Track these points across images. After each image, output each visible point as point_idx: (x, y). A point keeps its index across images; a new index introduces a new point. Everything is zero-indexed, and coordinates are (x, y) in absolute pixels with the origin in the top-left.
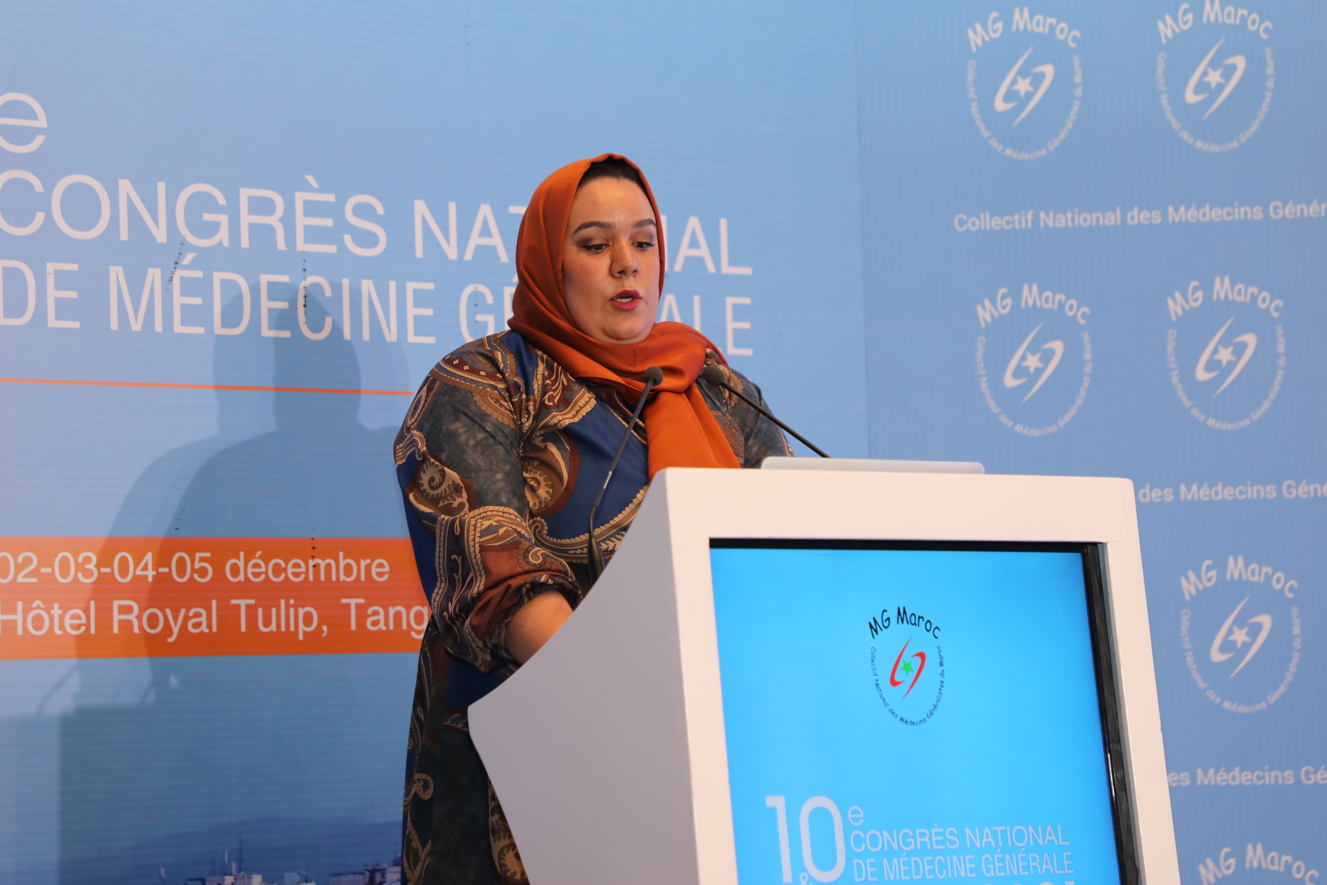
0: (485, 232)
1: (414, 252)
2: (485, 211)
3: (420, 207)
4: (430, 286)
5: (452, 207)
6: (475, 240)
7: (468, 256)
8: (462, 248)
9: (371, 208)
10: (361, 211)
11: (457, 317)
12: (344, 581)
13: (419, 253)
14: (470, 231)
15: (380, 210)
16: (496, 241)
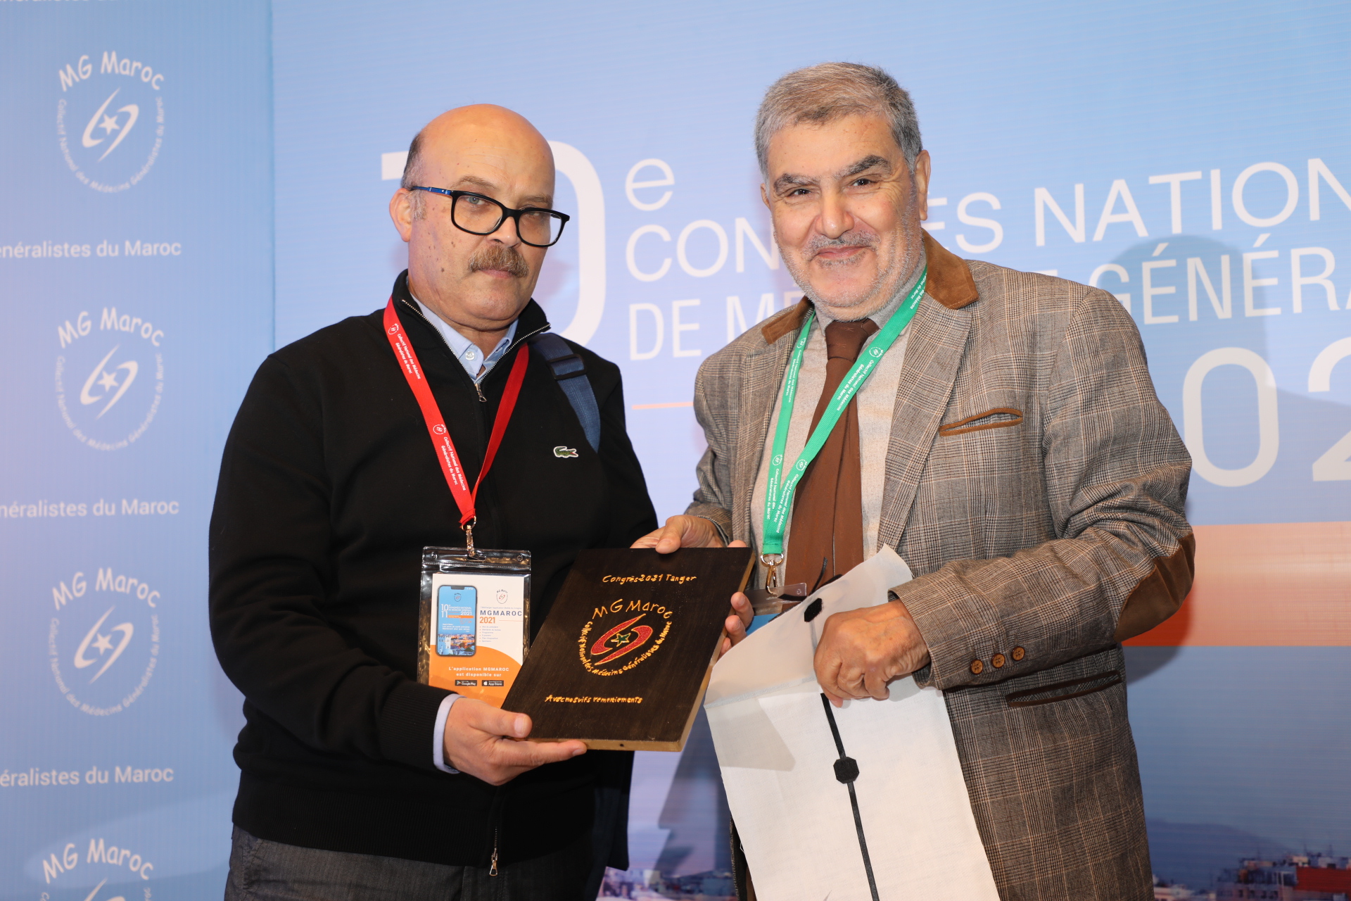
0: (1119, 209)
1: (1034, 242)
2: (1120, 186)
3: (1042, 196)
6: (1107, 218)
7: (1099, 236)
8: (1090, 230)
9: (985, 204)
10: (978, 209)
13: (1040, 240)
14: (1100, 210)
15: (996, 204)
16: (1133, 215)
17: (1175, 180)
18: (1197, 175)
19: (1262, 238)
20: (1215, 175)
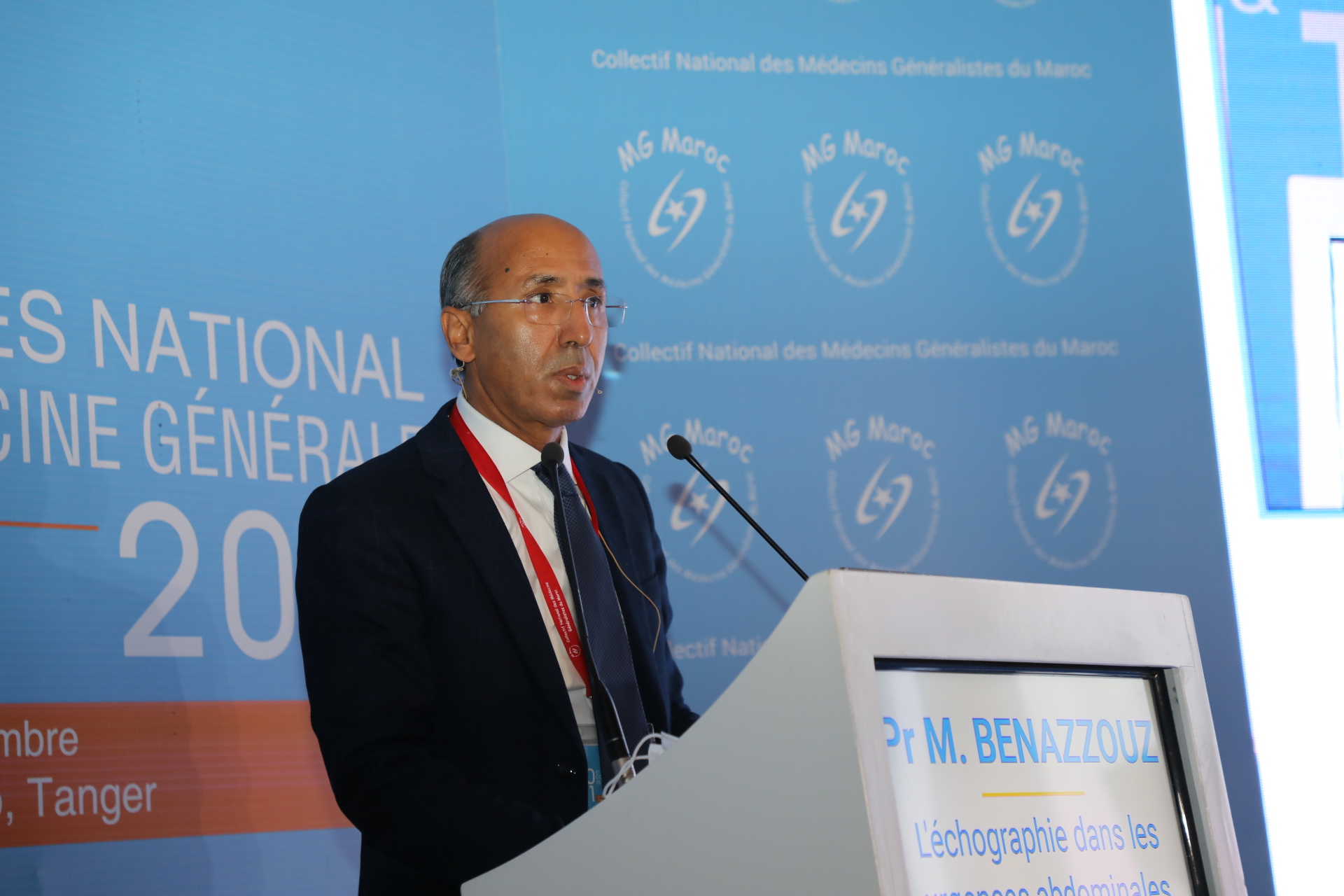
0: (166, 341)
1: (94, 361)
2: (165, 315)
3: (99, 308)
4: (112, 401)
5: (132, 309)
6: (157, 348)
7: (150, 368)
8: (143, 358)
9: (48, 305)
10: (39, 309)
11: (142, 438)
12: (30, 756)
13: (100, 361)
14: (151, 338)
15: (58, 310)
16: (178, 351)
17: (211, 320)
18: (225, 320)
19: (277, 399)
20: (240, 323)
